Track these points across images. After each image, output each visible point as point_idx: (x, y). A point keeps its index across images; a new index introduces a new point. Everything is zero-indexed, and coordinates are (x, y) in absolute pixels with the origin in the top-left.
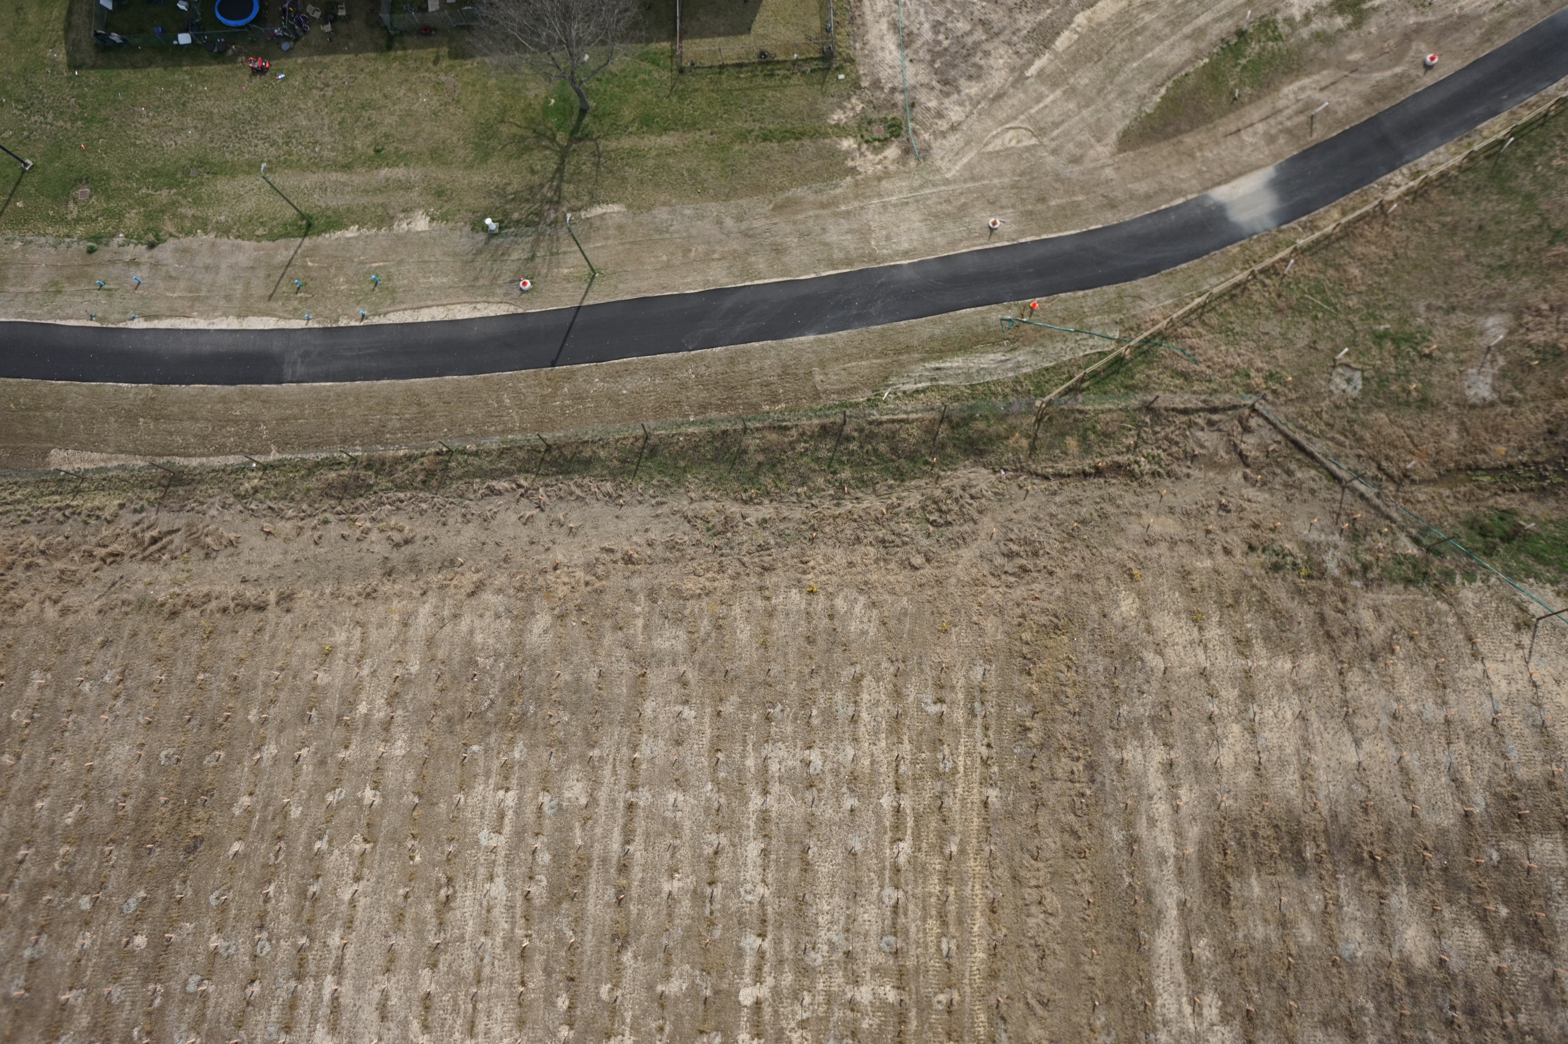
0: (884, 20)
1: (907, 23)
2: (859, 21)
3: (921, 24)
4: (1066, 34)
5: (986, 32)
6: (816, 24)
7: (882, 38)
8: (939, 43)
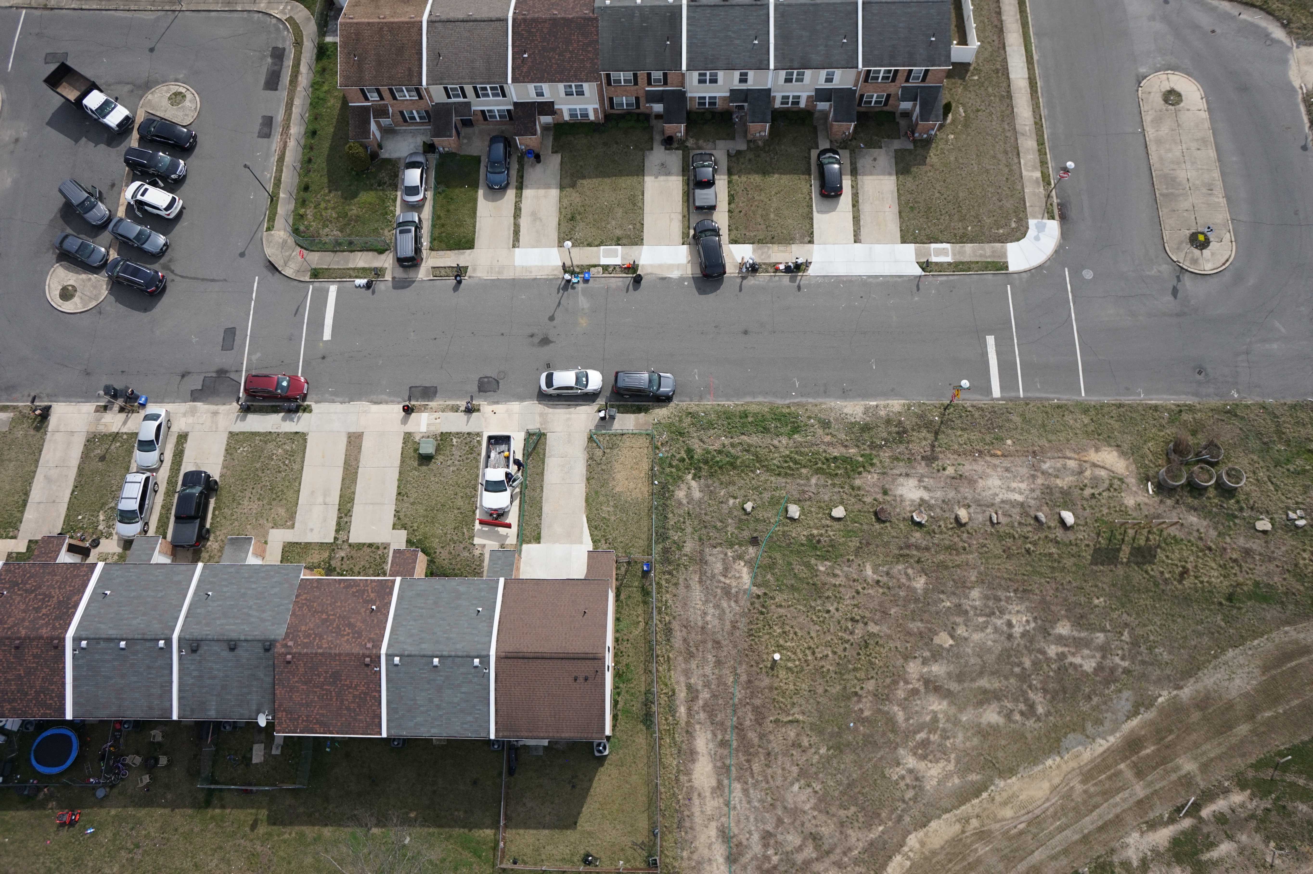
0: (714, 825)
1: (736, 832)
2: (687, 824)
3: (750, 833)
4: (898, 858)
5: (817, 847)
6: (643, 824)
7: (710, 847)
8: (767, 858)
